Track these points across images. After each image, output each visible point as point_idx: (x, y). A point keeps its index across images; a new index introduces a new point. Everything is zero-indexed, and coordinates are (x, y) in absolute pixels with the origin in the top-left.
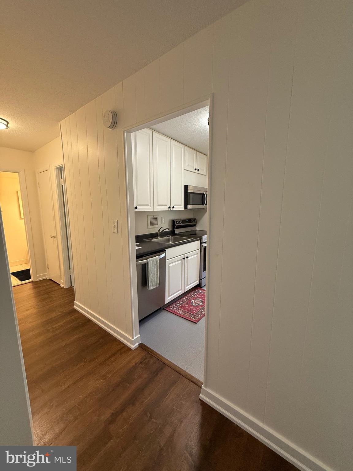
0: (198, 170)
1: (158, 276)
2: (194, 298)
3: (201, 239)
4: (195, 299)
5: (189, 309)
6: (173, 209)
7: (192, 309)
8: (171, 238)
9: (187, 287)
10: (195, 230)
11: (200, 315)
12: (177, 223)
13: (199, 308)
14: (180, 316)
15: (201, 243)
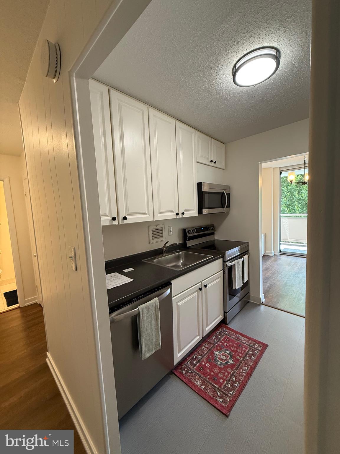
0: (215, 162)
1: (158, 332)
2: (219, 348)
3: (223, 256)
4: (220, 350)
5: (212, 374)
6: (182, 216)
7: (217, 374)
8: (182, 254)
9: (207, 329)
10: (213, 239)
11: (231, 393)
12: (189, 234)
13: (229, 373)
14: (197, 391)
15: (224, 262)
